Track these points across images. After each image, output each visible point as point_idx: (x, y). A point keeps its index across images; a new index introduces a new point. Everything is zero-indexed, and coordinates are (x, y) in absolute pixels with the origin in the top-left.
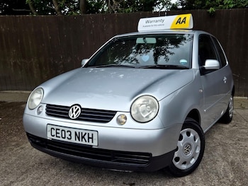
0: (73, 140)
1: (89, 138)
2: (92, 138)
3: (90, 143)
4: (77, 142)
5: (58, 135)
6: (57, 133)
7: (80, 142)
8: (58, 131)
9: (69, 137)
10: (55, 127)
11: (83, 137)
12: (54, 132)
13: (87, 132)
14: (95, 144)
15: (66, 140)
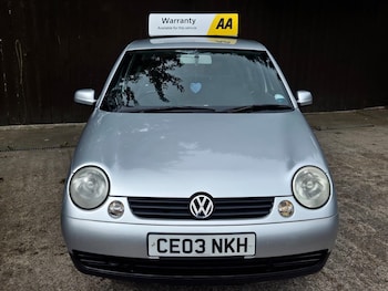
0: (208, 253)
1: (239, 245)
2: (245, 245)
3: (242, 253)
4: (217, 254)
5: (174, 249)
6: (172, 246)
7: (223, 254)
8: (174, 243)
9: (201, 249)
10: (168, 237)
11: (228, 246)
12: (165, 246)
13: (236, 237)
14: (250, 252)
15: (194, 254)
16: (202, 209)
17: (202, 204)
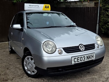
0: (86, 60)
2: (93, 56)
3: (92, 59)
5: (78, 61)
7: (89, 60)
8: (78, 59)
9: (84, 59)
10: (76, 57)
11: (90, 57)
12: (76, 60)
13: (91, 54)
14: (94, 58)
15: (83, 61)
16: (82, 48)
17: (82, 47)
